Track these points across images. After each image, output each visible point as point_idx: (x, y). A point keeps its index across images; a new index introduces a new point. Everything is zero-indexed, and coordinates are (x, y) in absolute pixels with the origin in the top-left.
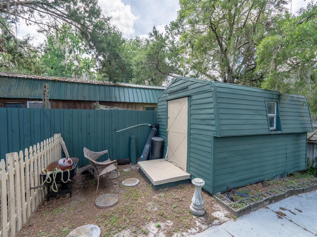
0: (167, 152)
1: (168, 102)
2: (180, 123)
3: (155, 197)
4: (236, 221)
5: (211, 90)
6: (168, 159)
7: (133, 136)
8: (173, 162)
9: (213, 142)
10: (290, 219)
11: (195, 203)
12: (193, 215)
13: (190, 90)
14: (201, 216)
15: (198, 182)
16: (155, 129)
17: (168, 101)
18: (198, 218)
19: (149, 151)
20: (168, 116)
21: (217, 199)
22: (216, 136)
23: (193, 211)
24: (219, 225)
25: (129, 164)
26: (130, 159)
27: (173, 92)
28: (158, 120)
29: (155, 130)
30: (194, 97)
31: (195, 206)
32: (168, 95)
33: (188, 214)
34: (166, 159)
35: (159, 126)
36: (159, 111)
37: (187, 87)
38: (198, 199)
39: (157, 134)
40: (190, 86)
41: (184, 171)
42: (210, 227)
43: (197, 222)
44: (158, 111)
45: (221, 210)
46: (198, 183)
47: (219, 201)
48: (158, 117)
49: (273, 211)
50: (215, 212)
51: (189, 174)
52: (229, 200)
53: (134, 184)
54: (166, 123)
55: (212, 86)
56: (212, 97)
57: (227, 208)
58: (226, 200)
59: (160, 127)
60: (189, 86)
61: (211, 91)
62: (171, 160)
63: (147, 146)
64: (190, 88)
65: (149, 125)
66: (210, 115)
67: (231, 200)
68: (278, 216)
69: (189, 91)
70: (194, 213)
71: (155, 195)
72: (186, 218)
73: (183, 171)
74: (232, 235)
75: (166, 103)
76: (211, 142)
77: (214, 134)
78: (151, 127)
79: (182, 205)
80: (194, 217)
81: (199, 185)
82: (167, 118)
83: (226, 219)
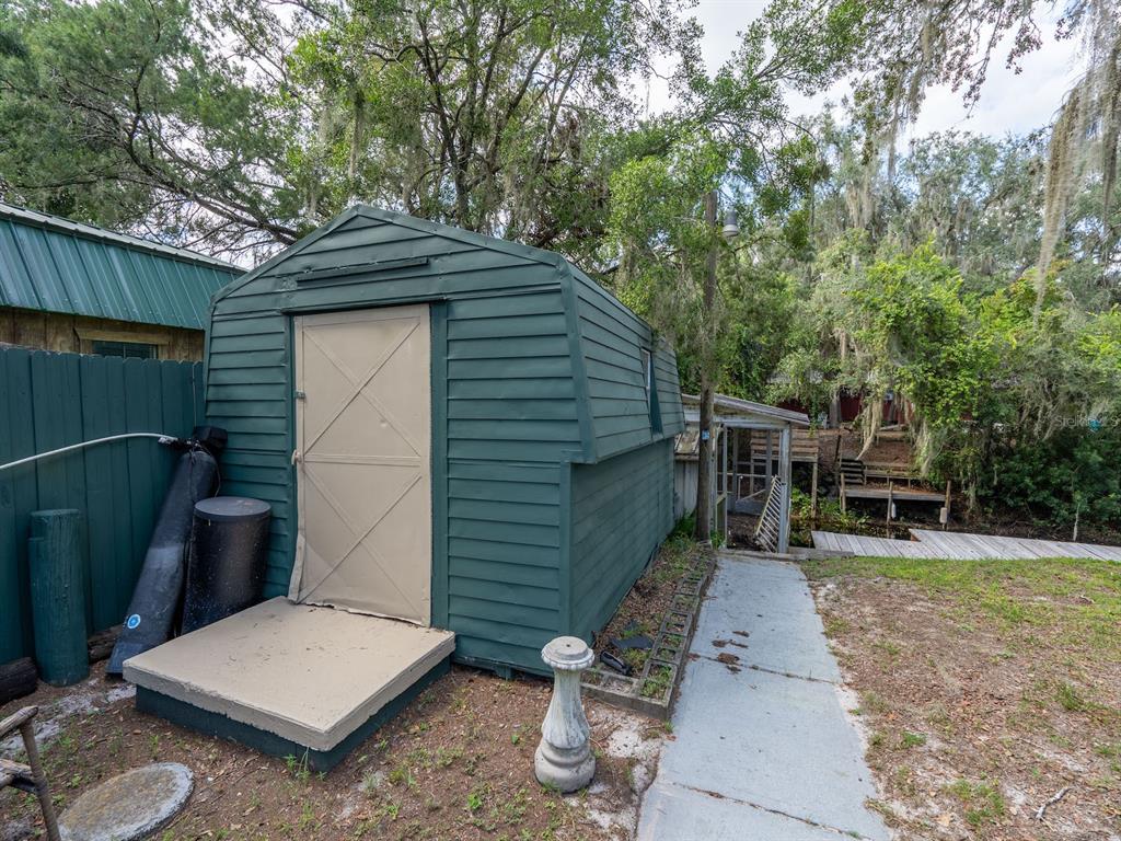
0: (298, 563)
1: (298, 321)
2: (383, 421)
3: (347, 812)
4: (674, 738)
5: (558, 287)
6: (304, 594)
7: (51, 513)
8: (341, 602)
9: (567, 486)
10: (751, 664)
11: (569, 744)
12: (567, 793)
13: (443, 278)
14: (591, 782)
15: (569, 651)
16: (205, 457)
17: (290, 314)
18: (586, 798)
19: (178, 581)
20: (299, 389)
21: (590, 689)
22: (580, 460)
23: (560, 781)
24: (653, 779)
25: (34, 690)
26: (34, 661)
27: (329, 273)
28: (213, 410)
29: (208, 463)
30: (461, 310)
31: (568, 756)
32: (294, 286)
33: (548, 804)
34: (292, 596)
35: (224, 441)
36: (217, 362)
37: (427, 265)
38: (575, 723)
39: (220, 483)
40: (444, 258)
41: (417, 626)
42: (639, 806)
43: (595, 815)
44: (214, 365)
45: (618, 722)
46: (572, 657)
47: (596, 693)
48: (211, 394)
49: (709, 659)
50: (610, 743)
51: (448, 635)
52: (620, 677)
53: (167, 807)
54: (282, 423)
55: (561, 274)
56: (562, 313)
57: (634, 706)
58: (613, 679)
59: (236, 443)
60: (436, 256)
61: (559, 291)
62: (329, 596)
63: (166, 557)
64: (438, 266)
65: (163, 438)
66: (553, 381)
67: (627, 674)
68: (729, 668)
69: (439, 281)
70: (567, 787)
71: (341, 804)
72: (553, 825)
73: (413, 628)
74: (707, 792)
75: (279, 324)
76: (558, 485)
77: (575, 454)
78: (178, 448)
79: (492, 777)
80: (573, 802)
81: (573, 664)
82: (291, 397)
83: (653, 744)
